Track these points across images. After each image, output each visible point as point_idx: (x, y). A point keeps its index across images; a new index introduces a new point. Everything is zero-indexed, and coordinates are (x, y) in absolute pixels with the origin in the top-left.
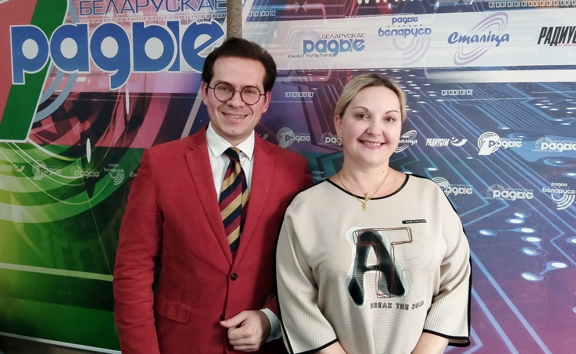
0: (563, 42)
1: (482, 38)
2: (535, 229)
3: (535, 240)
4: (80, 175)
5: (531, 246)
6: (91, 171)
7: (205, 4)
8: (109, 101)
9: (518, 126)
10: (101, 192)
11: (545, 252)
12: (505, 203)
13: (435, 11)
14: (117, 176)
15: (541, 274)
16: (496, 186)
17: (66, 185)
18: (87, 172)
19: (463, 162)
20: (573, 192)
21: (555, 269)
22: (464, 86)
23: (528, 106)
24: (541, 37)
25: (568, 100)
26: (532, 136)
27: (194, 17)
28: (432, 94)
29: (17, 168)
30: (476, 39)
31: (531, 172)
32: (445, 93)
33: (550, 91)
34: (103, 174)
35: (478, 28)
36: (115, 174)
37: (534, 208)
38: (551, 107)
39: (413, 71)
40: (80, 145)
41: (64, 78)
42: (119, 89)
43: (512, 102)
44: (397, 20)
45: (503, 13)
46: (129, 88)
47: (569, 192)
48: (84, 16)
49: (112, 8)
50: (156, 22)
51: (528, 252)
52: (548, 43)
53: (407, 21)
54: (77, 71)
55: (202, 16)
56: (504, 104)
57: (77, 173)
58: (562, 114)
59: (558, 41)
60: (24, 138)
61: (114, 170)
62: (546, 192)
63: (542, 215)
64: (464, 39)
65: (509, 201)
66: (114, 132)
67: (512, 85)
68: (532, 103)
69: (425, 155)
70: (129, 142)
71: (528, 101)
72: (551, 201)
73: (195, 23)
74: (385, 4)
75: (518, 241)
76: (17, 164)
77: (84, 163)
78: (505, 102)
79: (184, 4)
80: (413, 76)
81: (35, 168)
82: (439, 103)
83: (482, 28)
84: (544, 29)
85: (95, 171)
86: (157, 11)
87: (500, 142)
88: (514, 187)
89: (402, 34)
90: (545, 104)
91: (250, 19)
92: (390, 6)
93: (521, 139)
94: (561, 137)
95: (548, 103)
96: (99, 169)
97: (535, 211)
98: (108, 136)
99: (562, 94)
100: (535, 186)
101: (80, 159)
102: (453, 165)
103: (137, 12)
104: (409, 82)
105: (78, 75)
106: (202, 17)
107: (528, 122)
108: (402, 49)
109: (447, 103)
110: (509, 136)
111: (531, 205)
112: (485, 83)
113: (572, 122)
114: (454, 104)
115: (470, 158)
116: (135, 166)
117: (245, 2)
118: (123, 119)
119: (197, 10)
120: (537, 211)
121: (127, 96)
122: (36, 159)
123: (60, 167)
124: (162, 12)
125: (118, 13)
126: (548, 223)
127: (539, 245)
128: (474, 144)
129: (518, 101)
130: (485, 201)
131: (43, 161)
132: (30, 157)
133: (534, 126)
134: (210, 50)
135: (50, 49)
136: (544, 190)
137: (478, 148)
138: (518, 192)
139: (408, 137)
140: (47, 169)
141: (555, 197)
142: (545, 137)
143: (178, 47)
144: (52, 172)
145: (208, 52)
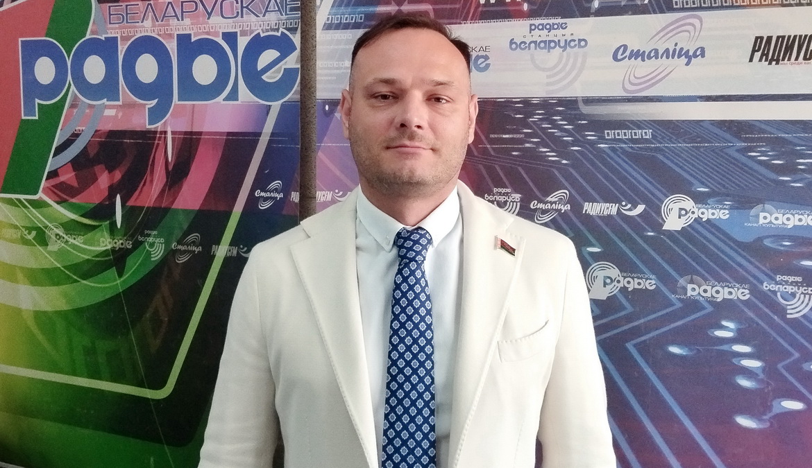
0: (789, 59)
1: (663, 55)
2: (753, 346)
3: (754, 364)
4: (106, 246)
5: (748, 373)
6: (121, 239)
7: (272, 7)
8: (146, 142)
9: (724, 186)
10: (135, 269)
11: (770, 384)
12: (706, 305)
13: (592, 14)
14: (156, 248)
15: (765, 417)
16: (691, 278)
17: (88, 260)
18: (117, 241)
19: (639, 240)
21: (787, 410)
22: (638, 125)
23: (737, 155)
24: (754, 51)
25: (798, 148)
26: (744, 202)
27: (258, 27)
28: (591, 136)
29: (26, 233)
30: (656, 54)
31: (744, 257)
32: (610, 134)
33: (771, 133)
34: (137, 245)
35: (657, 38)
36: (152, 245)
37: (751, 314)
38: (772, 158)
39: (562, 102)
40: (107, 203)
41: (87, 111)
42: (158, 126)
43: (713, 149)
44: (536, 27)
45: (696, 15)
46: (172, 124)
47: (805, 290)
48: (112, 26)
49: (151, 14)
50: (208, 33)
51: (745, 383)
52: (766, 60)
53: (551, 28)
54: (105, 101)
55: (268, 24)
56: (701, 152)
57: (104, 243)
58: (789, 169)
59: (781, 58)
60: (36, 193)
61: (151, 240)
62: (769, 290)
63: (765, 326)
64: (636, 55)
65: (712, 302)
66: (152, 185)
68: (744, 151)
69: (582, 228)
70: (171, 199)
71: (735, 148)
72: (779, 304)
73: (259, 34)
74: (519, 4)
75: (727, 365)
76: (27, 228)
77: (112, 228)
78: (702, 150)
79: (245, 7)
80: (561, 109)
81: (50, 234)
82: (602, 150)
83: (664, 39)
84: (759, 39)
85: (126, 240)
86: (209, 18)
87: (696, 210)
88: (720, 280)
89: (545, 48)
90: (764, 154)
91: (328, 27)
92: (525, 7)
93: (727, 207)
94: (789, 205)
95: (767, 152)
96: (132, 236)
97: (752, 319)
98: (143, 190)
99: (790, 139)
100: (751, 279)
101: (108, 222)
102: (625, 243)
103: (182, 20)
104: (555, 118)
105: (106, 107)
106: (268, 26)
107: (737, 180)
108: (544, 70)
109: (613, 149)
110: (709, 201)
111: (746, 310)
112: (670, 122)
113: (806, 181)
114: (624, 151)
115: (649, 234)
116: (178, 233)
117: (321, 3)
118: (164, 167)
119: (261, 15)
120: (756, 319)
121: (169, 136)
122: (50, 222)
123: (82, 234)
124: (216, 20)
125: (157, 21)
126: (774, 338)
127: (760, 372)
128: (655, 213)
129: (722, 148)
130: (675, 301)
131: (62, 224)
132: (43, 219)
133: (749, 187)
134: (278, 71)
135: (70, 71)
136: (766, 287)
137: (663, 219)
138: (726, 288)
139: (557, 199)
140: (64, 236)
141: (782, 298)
142: (764, 204)
143: (236, 68)
144: (71, 241)
145: (276, 75)
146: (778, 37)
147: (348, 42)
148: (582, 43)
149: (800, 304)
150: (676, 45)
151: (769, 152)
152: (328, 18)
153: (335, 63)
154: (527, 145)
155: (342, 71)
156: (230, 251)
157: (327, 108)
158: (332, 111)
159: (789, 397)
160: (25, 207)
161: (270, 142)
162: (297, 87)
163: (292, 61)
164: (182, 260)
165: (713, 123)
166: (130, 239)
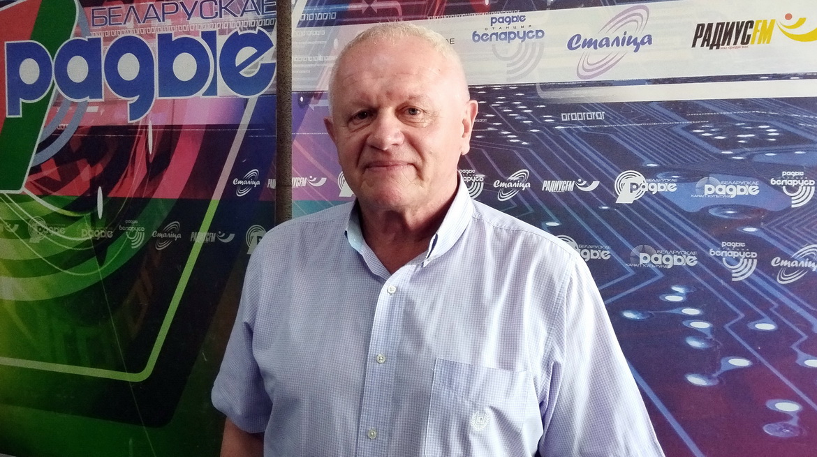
0: (728, 44)
1: (614, 42)
2: (702, 309)
3: (702, 325)
4: (88, 236)
5: (697, 334)
6: (102, 230)
7: (249, 7)
8: (129, 135)
9: (672, 162)
10: (115, 258)
11: (717, 344)
12: (657, 272)
13: (548, 7)
14: (136, 236)
15: (714, 375)
16: (643, 247)
17: (70, 250)
18: (98, 231)
19: (594, 213)
20: (754, 255)
21: (733, 368)
22: (592, 107)
23: (684, 133)
24: (696, 37)
25: (739, 124)
26: (690, 176)
27: (236, 26)
28: (549, 119)
29: (8, 227)
30: (607, 42)
31: (692, 227)
32: (566, 117)
33: (713, 112)
34: (118, 234)
35: (608, 27)
36: (132, 234)
37: (699, 279)
38: (715, 134)
39: (521, 88)
40: (89, 195)
41: (71, 108)
42: (140, 121)
43: (661, 128)
44: (497, 20)
45: (643, 6)
46: (152, 119)
47: (748, 255)
48: (95, 28)
49: (133, 16)
50: (188, 33)
51: (694, 343)
52: (707, 45)
53: (511, 20)
54: (87, 99)
55: (246, 23)
56: (650, 131)
57: (86, 233)
58: (731, 143)
59: (721, 43)
60: (18, 187)
61: (131, 229)
62: (715, 255)
63: (712, 290)
64: (589, 43)
65: (663, 269)
66: (133, 177)
67: (659, 105)
68: (688, 128)
69: (541, 204)
70: (152, 190)
71: (684, 126)
72: (723, 268)
73: (237, 32)
75: (679, 327)
76: (9, 222)
77: (94, 219)
78: (651, 129)
79: (224, 8)
80: (521, 94)
81: (32, 227)
82: (559, 132)
83: (614, 29)
84: (700, 26)
85: (107, 230)
86: (189, 19)
87: (646, 184)
88: (670, 248)
89: (505, 39)
90: (707, 130)
91: (303, 24)
92: (487, 2)
93: (675, 181)
94: (732, 177)
95: (711, 128)
96: (113, 226)
97: (701, 283)
98: (124, 182)
99: (730, 116)
100: (698, 246)
101: (90, 214)
102: (581, 217)
103: (164, 21)
104: (515, 103)
105: (89, 104)
106: (246, 25)
107: (683, 155)
108: (505, 59)
109: (568, 130)
110: (658, 176)
111: (694, 275)
112: (622, 104)
113: (747, 154)
114: (579, 133)
115: (604, 207)
116: (158, 223)
117: (296, 2)
118: (145, 158)
119: (239, 15)
120: (705, 284)
121: (150, 130)
122: (33, 215)
123: (64, 225)
124: (196, 20)
125: (140, 22)
127: (709, 333)
128: (609, 188)
129: (669, 127)
130: (629, 270)
131: (43, 217)
132: (25, 212)
133: (694, 161)
134: (256, 66)
135: (54, 71)
136: (713, 253)
137: (616, 193)
138: (675, 256)
139: (518, 178)
140: (47, 228)
141: (728, 263)
142: (708, 177)
143: (214, 65)
144: (53, 232)
145: (253, 70)
146: (718, 24)
147: (322, 38)
148: (539, 33)
149: (744, 268)
150: (625, 33)
151: (713, 128)
152: (303, 16)
153: (309, 57)
154: (490, 129)
155: (315, 65)
156: (208, 237)
157: (302, 99)
158: (307, 102)
159: (735, 356)
160: (9, 202)
161: (247, 133)
162: (273, 81)
163: (269, 57)
164: (162, 247)
165: (661, 104)
166: (111, 228)
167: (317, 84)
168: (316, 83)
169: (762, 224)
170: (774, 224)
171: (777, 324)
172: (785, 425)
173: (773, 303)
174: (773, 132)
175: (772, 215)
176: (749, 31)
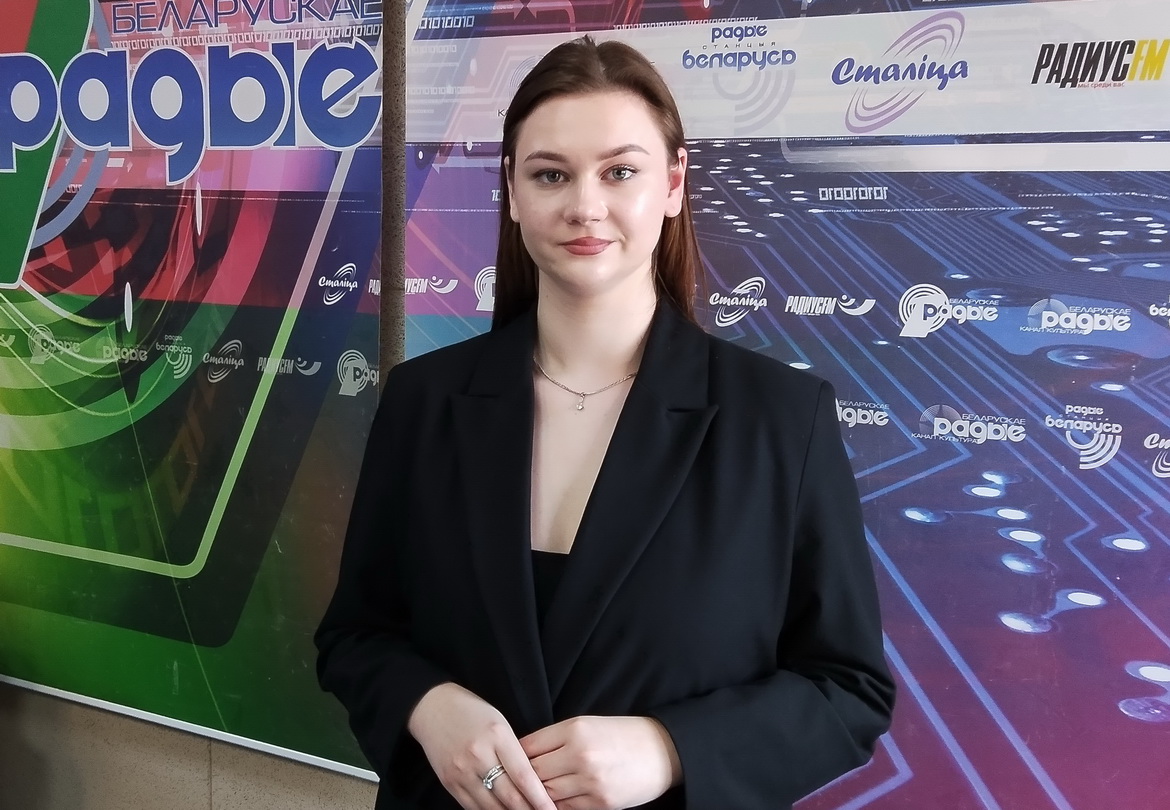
0: (1091, 79)
1: (905, 73)
2: (1030, 511)
3: (1029, 537)
4: (112, 357)
5: (1021, 551)
6: (132, 348)
7: (343, 5)
8: (167, 204)
9: (990, 271)
10: (151, 392)
11: (1052, 567)
12: (961, 448)
13: (803, 12)
14: (180, 360)
15: (1044, 617)
16: (941, 407)
17: (87, 376)
18: (126, 350)
19: (866, 352)
20: (1117, 428)
21: (1077, 607)
22: (868, 179)
23: (1012, 225)
24: (1040, 67)
25: (1102, 214)
26: (1020, 296)
27: (322, 36)
28: (799, 197)
29: (1, 339)
30: (895, 72)
31: (1018, 378)
32: (826, 194)
33: (1062, 192)
34: (155, 355)
35: (898, 47)
36: (175, 357)
37: (1027, 463)
38: (1063, 228)
39: (757, 145)
40: (113, 295)
41: (85, 160)
42: (183, 182)
43: (976, 216)
44: (722, 33)
45: (956, 13)
46: (199, 181)
47: (1107, 428)
48: (118, 35)
49: (171, 17)
50: (252, 45)
51: (1015, 565)
52: (1057, 81)
53: (744, 34)
54: (108, 146)
55: (337, 31)
56: (959, 221)
57: (108, 353)
58: (1089, 245)
59: (1079, 77)
60: (14, 280)
61: (173, 348)
62: (1054, 427)
63: (1046, 481)
64: (867, 74)
66: (175, 269)
67: (973, 177)
68: (1021, 218)
69: (783, 333)
70: (202, 290)
71: (1009, 214)
72: (1067, 448)
73: (324, 45)
75: (992, 539)
76: (3, 331)
77: (120, 332)
78: (959, 217)
79: (304, 6)
80: (756, 155)
81: (34, 340)
82: (813, 217)
83: (907, 49)
84: (1047, 48)
85: (139, 349)
86: (253, 23)
87: (949, 307)
88: (982, 412)
89: (733, 64)
90: (1051, 222)
91: (423, 35)
92: (706, 3)
93: (995, 303)
94: (1087, 300)
95: (1057, 219)
96: (148, 343)
97: (1028, 470)
98: (163, 276)
99: (1091, 201)
100: (1028, 410)
101: (114, 323)
102: (845, 357)
103: (216, 26)
104: (747, 169)
105: (111, 155)
106: (337, 34)
107: (1011, 262)
108: (732, 97)
109: (830, 216)
110: (968, 295)
111: (1019, 456)
112: (915, 174)
113: (1110, 264)
114: (846, 219)
115: (880, 343)
116: (211, 341)
118: (191, 244)
119: (327, 19)
120: (1035, 470)
121: (199, 198)
122: (34, 323)
123: (78, 339)
124: (263, 25)
125: (182, 28)
126: (1060, 498)
127: (1037, 550)
128: (890, 311)
129: (989, 216)
130: (917, 444)
131: (50, 325)
132: (24, 318)
133: (1027, 272)
134: (351, 101)
135: (60, 101)
136: (1050, 422)
137: (900, 320)
138: (990, 424)
139: (747, 291)
140: (54, 343)
141: (1075, 440)
142: (1049, 299)
143: (291, 98)
144: (63, 349)
145: (348, 107)
146: (1076, 46)
147: (451, 57)
148: (788, 56)
149: (1100, 449)
150: (925, 58)
151: (1060, 219)
152: (423, 22)
153: (433, 89)
154: (707, 211)
155: (443, 101)
156: (283, 365)
157: (421, 155)
158: (429, 159)
161: (339, 207)
162: (377, 124)
163: (371, 87)
164: (217, 378)
165: (977, 176)
166: (144, 347)
167: (445, 132)
168: (443, 130)
169: (1133, 378)
170: (1150, 380)
171: (1148, 541)
172: (1153, 702)
173: (1144, 507)
174: (1158, 229)
175: (1147, 366)
176: (1127, 59)
